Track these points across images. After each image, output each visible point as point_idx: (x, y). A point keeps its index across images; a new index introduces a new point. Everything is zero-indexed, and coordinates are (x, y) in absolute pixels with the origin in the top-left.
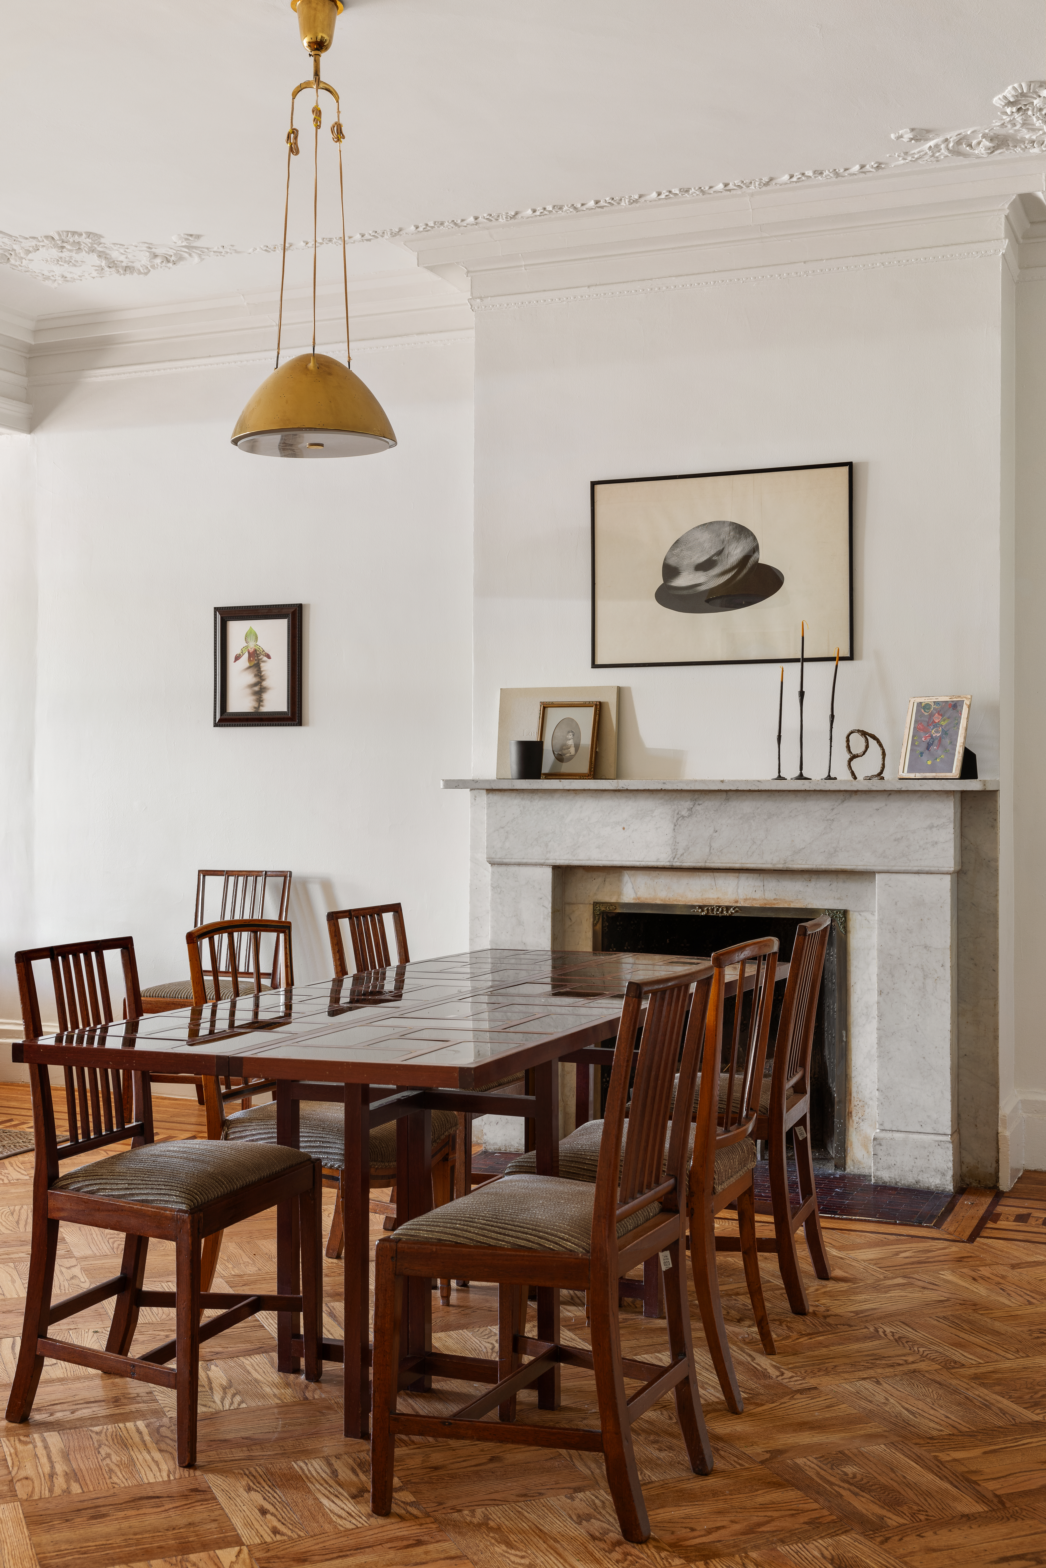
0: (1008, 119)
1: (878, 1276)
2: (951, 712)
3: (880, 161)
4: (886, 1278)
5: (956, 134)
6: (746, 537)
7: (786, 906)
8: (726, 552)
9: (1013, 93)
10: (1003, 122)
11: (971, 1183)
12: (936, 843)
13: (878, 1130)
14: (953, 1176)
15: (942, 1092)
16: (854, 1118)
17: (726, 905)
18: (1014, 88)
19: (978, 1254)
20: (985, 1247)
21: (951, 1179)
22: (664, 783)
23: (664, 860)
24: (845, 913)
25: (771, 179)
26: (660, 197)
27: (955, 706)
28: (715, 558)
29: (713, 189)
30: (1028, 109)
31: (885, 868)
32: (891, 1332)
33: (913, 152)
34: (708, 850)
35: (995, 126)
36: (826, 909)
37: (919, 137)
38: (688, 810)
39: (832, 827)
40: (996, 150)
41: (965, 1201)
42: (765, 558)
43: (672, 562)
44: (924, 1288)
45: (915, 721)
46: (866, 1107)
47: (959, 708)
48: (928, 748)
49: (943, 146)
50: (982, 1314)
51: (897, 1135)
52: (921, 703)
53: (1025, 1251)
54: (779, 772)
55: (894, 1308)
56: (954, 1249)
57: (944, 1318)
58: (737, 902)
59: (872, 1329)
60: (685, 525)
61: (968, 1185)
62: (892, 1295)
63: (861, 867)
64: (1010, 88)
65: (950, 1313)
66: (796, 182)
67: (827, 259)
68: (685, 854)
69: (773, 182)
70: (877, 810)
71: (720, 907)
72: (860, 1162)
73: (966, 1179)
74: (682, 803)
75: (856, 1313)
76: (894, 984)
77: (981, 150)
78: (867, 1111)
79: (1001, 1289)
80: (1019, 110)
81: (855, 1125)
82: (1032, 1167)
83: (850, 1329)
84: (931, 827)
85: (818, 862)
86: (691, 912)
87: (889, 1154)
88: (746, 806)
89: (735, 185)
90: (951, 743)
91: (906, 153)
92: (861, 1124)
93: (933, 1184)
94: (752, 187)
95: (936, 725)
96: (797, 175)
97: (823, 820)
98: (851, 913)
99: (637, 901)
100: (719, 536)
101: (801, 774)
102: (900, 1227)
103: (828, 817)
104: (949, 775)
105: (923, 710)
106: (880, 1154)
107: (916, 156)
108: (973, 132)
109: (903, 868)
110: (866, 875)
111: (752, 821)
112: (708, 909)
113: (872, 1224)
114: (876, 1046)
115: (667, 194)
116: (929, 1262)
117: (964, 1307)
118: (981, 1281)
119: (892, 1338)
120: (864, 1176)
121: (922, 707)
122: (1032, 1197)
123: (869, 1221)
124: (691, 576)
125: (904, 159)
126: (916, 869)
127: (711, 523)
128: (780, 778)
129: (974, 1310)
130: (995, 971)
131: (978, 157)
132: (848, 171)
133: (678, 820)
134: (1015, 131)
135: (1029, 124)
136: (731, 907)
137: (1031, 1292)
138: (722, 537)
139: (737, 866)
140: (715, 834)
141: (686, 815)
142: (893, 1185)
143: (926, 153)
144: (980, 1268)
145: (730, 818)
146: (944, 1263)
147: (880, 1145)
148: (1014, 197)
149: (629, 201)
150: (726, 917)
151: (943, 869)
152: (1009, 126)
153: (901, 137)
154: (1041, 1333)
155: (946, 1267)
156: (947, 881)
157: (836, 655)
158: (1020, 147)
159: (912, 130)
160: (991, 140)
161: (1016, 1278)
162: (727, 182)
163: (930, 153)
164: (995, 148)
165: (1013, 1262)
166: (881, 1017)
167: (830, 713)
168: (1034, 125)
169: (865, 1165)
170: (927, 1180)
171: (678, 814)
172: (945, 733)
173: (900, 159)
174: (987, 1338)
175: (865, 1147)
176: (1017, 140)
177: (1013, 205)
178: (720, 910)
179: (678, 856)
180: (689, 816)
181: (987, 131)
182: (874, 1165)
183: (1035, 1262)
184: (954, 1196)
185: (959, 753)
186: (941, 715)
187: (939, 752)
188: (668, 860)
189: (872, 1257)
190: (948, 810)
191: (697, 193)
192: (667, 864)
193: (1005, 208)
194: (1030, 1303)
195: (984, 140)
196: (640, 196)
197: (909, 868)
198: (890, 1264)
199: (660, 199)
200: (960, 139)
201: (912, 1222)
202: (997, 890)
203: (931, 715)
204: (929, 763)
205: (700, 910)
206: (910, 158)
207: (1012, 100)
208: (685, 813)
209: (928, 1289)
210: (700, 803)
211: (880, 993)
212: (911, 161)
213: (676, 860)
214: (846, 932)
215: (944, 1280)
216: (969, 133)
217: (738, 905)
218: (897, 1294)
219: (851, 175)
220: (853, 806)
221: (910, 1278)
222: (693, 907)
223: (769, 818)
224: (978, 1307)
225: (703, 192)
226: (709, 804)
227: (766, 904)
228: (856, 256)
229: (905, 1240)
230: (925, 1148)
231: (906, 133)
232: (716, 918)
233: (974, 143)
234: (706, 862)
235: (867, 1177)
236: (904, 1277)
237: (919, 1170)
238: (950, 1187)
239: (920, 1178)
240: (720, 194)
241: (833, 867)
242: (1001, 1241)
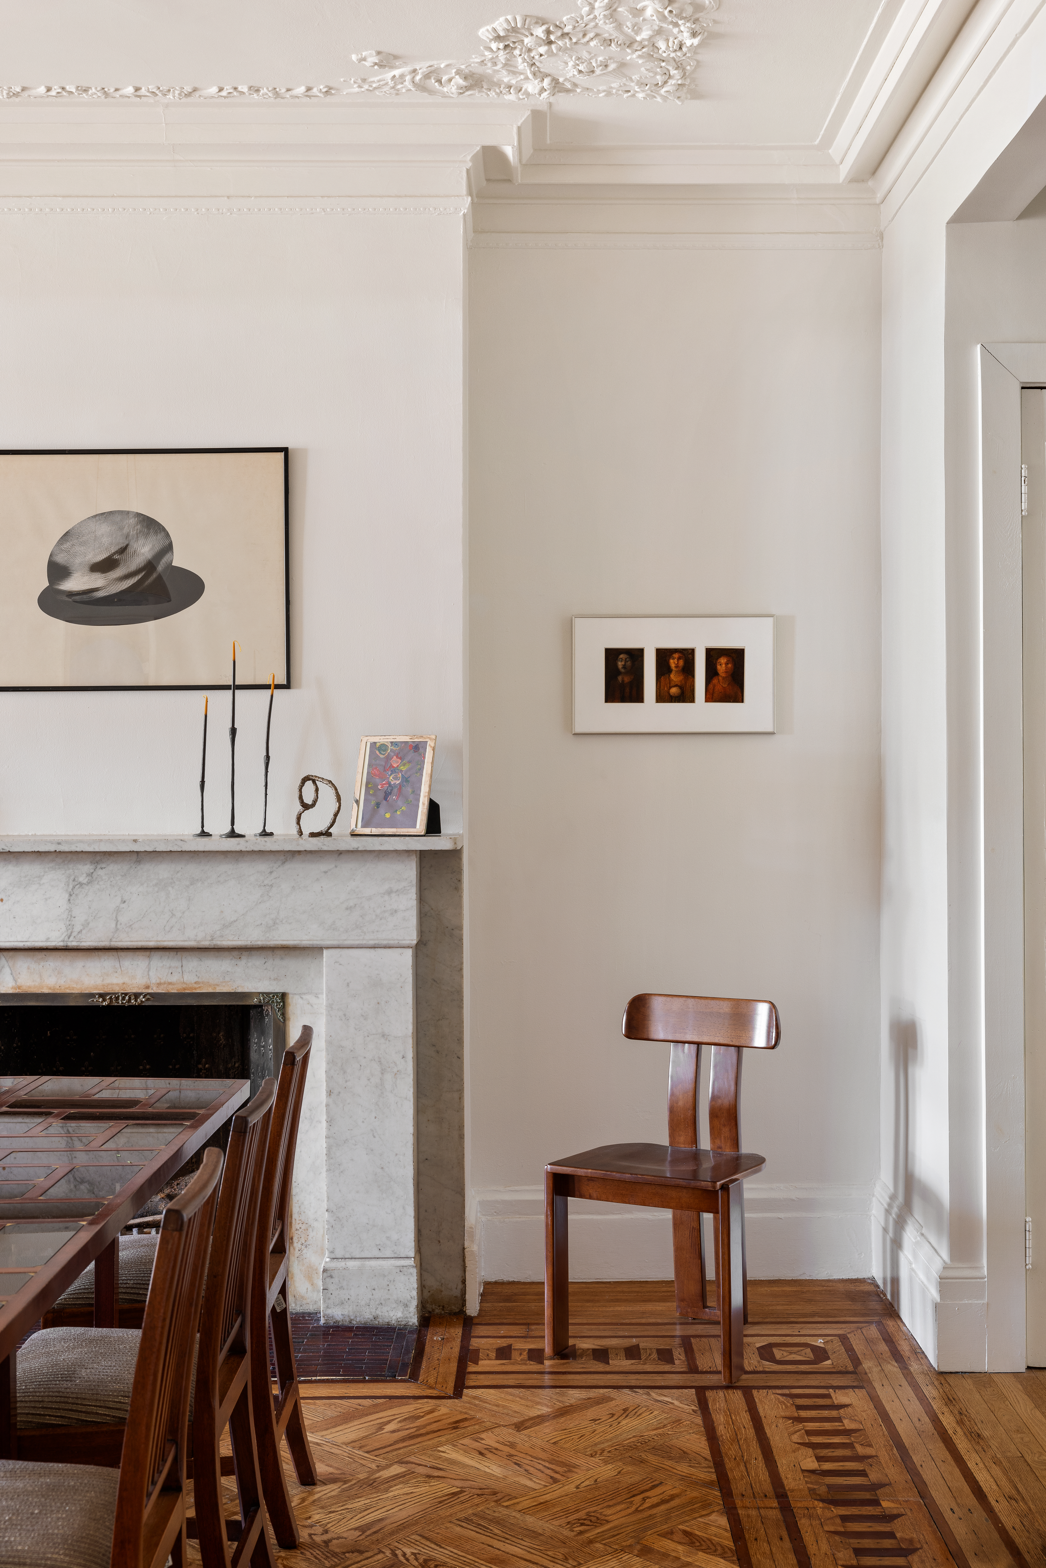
0: (490, 56)
1: (370, 1465)
2: (411, 755)
3: (331, 85)
4: (380, 1468)
5: (428, 65)
6: (156, 533)
7: (210, 990)
8: (130, 550)
9: (505, 26)
10: (483, 58)
11: (433, 1310)
12: (396, 911)
13: (328, 1260)
14: (417, 1306)
15: (404, 1208)
16: (295, 1244)
17: (134, 991)
18: (507, 21)
19: (472, 1413)
20: (477, 1402)
21: (415, 1310)
22: (59, 844)
23: (56, 940)
24: (283, 996)
25: (195, 90)
26: (49, 93)
27: (417, 748)
28: (116, 557)
29: (120, 92)
30: (515, 48)
31: (335, 943)
32: (413, 1554)
33: (372, 79)
34: (113, 925)
35: (474, 62)
36: (260, 993)
37: (385, 63)
38: (88, 875)
39: (270, 894)
40: (467, 90)
41: (434, 1337)
42: (180, 559)
43: (60, 559)
44: (429, 1476)
45: (369, 765)
46: (310, 1230)
47: (421, 750)
48: (385, 799)
49: (408, 78)
50: (507, 1507)
51: (351, 1264)
52: (375, 743)
53: (523, 1402)
54: (203, 826)
55: (404, 1514)
56: (443, 1410)
57: (467, 1520)
58: (148, 987)
59: (388, 1553)
60: (78, 514)
61: (430, 1312)
62: (396, 1493)
63: (305, 943)
64: (502, 19)
65: (470, 1511)
66: (225, 97)
67: (256, 197)
68: (84, 932)
69: (197, 94)
70: (326, 872)
71: (126, 994)
72: (302, 1297)
73: (428, 1305)
74: (80, 867)
75: (362, 1529)
76: (346, 1082)
77: (451, 89)
78: (311, 1234)
79: (516, 1464)
80: (506, 47)
81: (297, 1253)
82: (493, 1279)
83: (362, 1557)
84: (389, 892)
85: (254, 937)
86: (90, 1002)
87: (342, 1288)
88: (163, 870)
89: (149, 91)
90: (413, 792)
91: (364, 80)
92: (304, 1252)
93: (394, 1318)
94: (170, 96)
95: (394, 770)
96: (228, 89)
97: (260, 886)
98: (290, 996)
99: (17, 991)
100: (121, 529)
101: (233, 830)
102: (371, 1385)
103: (266, 882)
104: (412, 831)
105: (377, 752)
106: (332, 1287)
107: (374, 85)
108: (447, 66)
109: (357, 942)
110: (314, 951)
111: (170, 889)
112: (111, 998)
113: (339, 1385)
114: (325, 1158)
115: (60, 90)
116: (421, 1435)
117: (483, 1499)
118: (489, 1455)
119: (416, 1564)
120: (309, 1314)
121: (375, 747)
122: (505, 1321)
123: (333, 1381)
124: (86, 578)
125: (360, 87)
126: (372, 943)
127: (111, 513)
128: (204, 834)
129: (496, 1501)
130: (460, 1058)
131: (444, 96)
132: (290, 92)
133: (74, 889)
134: (495, 71)
135: (511, 66)
136: (141, 994)
137: (550, 1463)
138: (126, 531)
139: (152, 944)
140: (123, 905)
141: (85, 881)
142: (346, 1324)
143: (387, 84)
144: (483, 1436)
145: (142, 884)
146: (439, 1433)
147: (331, 1277)
148: (478, 148)
149: (8, 94)
150: (135, 1006)
151: (404, 942)
152: (489, 64)
153: (364, 59)
154: (582, 1524)
155: (443, 1439)
156: (408, 956)
157: (271, 683)
158: (495, 91)
159: (379, 53)
160: (466, 78)
161: (526, 1444)
162: (138, 85)
163: (391, 84)
164: (467, 88)
165: (516, 1420)
166: (330, 1122)
167: (265, 754)
168: (516, 67)
169: (309, 1301)
170: (386, 1314)
171: (74, 880)
172: (406, 780)
173: (355, 86)
174: (525, 1543)
175: (309, 1278)
176: (494, 82)
177: (474, 158)
178: (127, 998)
179: (74, 934)
180: (88, 883)
181: (463, 67)
182: (324, 1301)
183: (539, 1416)
184: (420, 1331)
185: (424, 804)
186: (401, 758)
187: (400, 803)
188: (61, 939)
189: (353, 1436)
190: (410, 871)
191: (99, 94)
192: (61, 944)
193: (466, 159)
194: (555, 1481)
195: (457, 77)
196: (24, 89)
197: (364, 942)
198: (377, 1445)
199: (48, 96)
200: (430, 73)
201: (384, 1376)
202: (462, 963)
203: (388, 758)
204: (388, 815)
205: (101, 1000)
206: (366, 87)
207: (502, 34)
208: (83, 879)
209: (434, 1477)
210: (103, 866)
211: (330, 1093)
212: (367, 90)
213: (71, 938)
214: (284, 1020)
215: (447, 1460)
216: (442, 66)
217: (150, 991)
218: (401, 1492)
219: (292, 97)
220: (296, 867)
221: (407, 1463)
222: (92, 995)
223: (191, 884)
224: (499, 1496)
225: (106, 94)
226: (113, 867)
227: (185, 989)
228: (291, 197)
229: (382, 1404)
230: (385, 1276)
231: (371, 56)
232: (122, 1008)
233: (444, 79)
234: (111, 940)
235: (313, 1316)
236: (401, 1462)
237: (377, 1303)
238: (414, 1320)
239: (378, 1312)
240: (127, 99)
241: (272, 943)
242: (492, 1391)
